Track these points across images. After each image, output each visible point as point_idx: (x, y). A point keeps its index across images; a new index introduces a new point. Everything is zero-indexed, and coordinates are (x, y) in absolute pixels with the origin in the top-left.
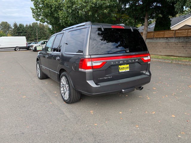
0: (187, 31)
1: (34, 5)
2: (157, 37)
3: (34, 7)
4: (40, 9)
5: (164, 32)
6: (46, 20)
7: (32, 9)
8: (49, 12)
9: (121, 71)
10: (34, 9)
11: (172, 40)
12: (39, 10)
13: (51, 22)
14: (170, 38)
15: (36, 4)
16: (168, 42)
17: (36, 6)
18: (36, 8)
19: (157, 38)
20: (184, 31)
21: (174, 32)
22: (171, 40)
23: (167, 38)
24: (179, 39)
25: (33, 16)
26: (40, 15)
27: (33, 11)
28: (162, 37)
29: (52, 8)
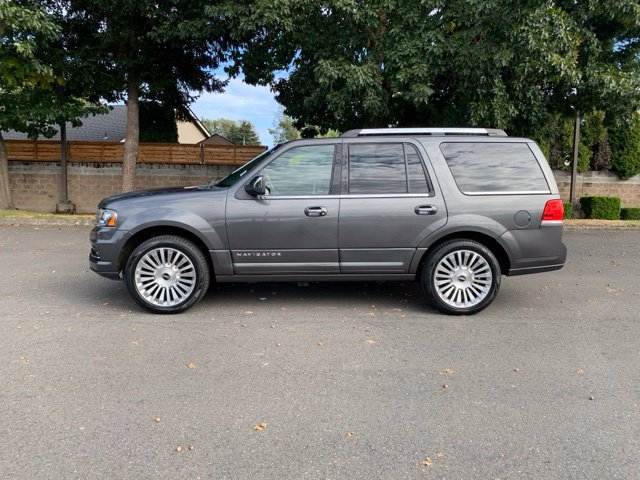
0: (232, 150)
2: (152, 160)
5: (168, 148)
11: (199, 172)
14: (192, 167)
16: (189, 178)
19: (152, 164)
20: (225, 150)
21: (199, 149)
22: (195, 171)
23: (183, 165)
24: (218, 169)
28: (167, 160)
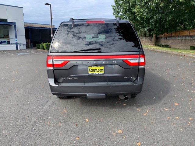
1: (115, 2)
3: (114, 5)
4: (120, 5)
6: (125, 16)
7: (113, 6)
8: (127, 8)
9: (91, 72)
10: (114, 7)
12: (119, 7)
13: (129, 17)
15: (117, 1)
17: (116, 4)
18: (117, 5)
25: (114, 13)
26: (120, 12)
27: (113, 8)
29: (130, 4)
